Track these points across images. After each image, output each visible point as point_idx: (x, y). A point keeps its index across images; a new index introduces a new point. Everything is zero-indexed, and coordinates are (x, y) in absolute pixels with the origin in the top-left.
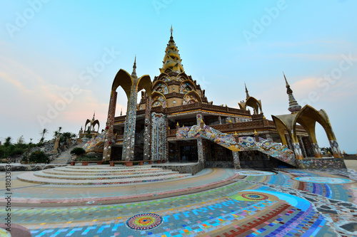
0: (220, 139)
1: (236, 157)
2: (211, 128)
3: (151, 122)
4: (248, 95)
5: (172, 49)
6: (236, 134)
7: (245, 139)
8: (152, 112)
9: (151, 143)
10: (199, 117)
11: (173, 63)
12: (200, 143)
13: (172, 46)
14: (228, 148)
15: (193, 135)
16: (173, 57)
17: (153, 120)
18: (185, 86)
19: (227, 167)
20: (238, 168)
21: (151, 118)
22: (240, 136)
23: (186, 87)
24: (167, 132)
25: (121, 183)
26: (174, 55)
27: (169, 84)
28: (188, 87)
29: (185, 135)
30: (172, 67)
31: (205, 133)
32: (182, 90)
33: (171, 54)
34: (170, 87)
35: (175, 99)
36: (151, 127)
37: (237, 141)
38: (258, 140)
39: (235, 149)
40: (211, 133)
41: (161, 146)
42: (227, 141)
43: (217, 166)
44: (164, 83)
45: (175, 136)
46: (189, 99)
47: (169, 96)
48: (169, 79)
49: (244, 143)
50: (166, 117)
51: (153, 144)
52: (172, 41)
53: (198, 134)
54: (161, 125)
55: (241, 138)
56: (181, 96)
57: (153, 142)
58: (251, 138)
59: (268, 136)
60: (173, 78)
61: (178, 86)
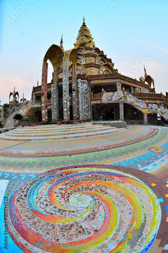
0: (137, 104)
1: (146, 117)
2: (130, 95)
3: (78, 87)
4: (145, 73)
5: (85, 30)
6: (147, 101)
7: (152, 105)
8: (77, 79)
9: (78, 105)
10: (119, 85)
11: (86, 40)
12: (121, 106)
13: (85, 29)
14: (142, 110)
15: (117, 99)
16: (86, 36)
17: (79, 86)
18: (100, 58)
19: (137, 124)
20: (146, 124)
21: (77, 83)
22: (150, 103)
23: (101, 60)
24: (91, 96)
25: (87, 136)
26: (87, 35)
27: (87, 56)
28: (102, 59)
29: (110, 99)
30: (86, 43)
31: (126, 99)
32: (98, 61)
33: (85, 34)
34: (87, 58)
35: (93, 68)
36: (78, 92)
37: (148, 106)
38: (159, 107)
39: (146, 112)
40: (131, 99)
41: (87, 108)
42: (141, 105)
43: (131, 123)
44: (81, 55)
45: (101, 100)
46: (104, 69)
47: (88, 66)
48: (85, 52)
49: (152, 108)
50: (89, 83)
51: (80, 106)
52: (84, 25)
53: (121, 98)
54: (86, 90)
55: (150, 104)
56: (98, 67)
57: (80, 105)
58: (156, 105)
59: (162, 104)
60: (89, 51)
61: (94, 58)
